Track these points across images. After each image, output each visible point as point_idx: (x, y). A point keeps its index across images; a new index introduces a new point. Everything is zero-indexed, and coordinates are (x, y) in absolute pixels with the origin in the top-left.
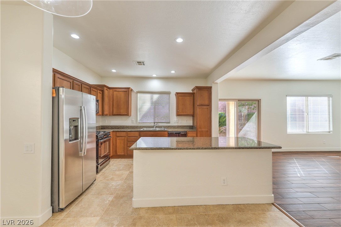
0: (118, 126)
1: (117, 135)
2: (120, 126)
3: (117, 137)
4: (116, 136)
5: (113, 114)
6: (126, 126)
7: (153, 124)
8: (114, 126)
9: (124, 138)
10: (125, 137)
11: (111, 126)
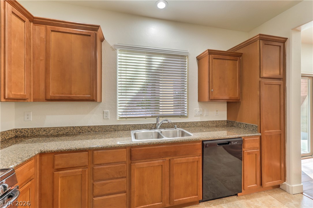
0: (67, 128)
1: (56, 163)
2: (70, 127)
3: (58, 170)
4: (53, 167)
5: (49, 98)
6: (89, 127)
7: (153, 121)
8: (54, 129)
9: (80, 170)
10: (85, 166)
11: (45, 130)
